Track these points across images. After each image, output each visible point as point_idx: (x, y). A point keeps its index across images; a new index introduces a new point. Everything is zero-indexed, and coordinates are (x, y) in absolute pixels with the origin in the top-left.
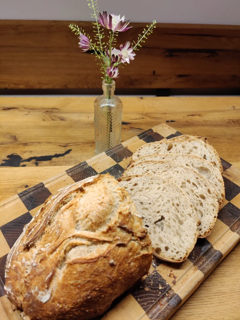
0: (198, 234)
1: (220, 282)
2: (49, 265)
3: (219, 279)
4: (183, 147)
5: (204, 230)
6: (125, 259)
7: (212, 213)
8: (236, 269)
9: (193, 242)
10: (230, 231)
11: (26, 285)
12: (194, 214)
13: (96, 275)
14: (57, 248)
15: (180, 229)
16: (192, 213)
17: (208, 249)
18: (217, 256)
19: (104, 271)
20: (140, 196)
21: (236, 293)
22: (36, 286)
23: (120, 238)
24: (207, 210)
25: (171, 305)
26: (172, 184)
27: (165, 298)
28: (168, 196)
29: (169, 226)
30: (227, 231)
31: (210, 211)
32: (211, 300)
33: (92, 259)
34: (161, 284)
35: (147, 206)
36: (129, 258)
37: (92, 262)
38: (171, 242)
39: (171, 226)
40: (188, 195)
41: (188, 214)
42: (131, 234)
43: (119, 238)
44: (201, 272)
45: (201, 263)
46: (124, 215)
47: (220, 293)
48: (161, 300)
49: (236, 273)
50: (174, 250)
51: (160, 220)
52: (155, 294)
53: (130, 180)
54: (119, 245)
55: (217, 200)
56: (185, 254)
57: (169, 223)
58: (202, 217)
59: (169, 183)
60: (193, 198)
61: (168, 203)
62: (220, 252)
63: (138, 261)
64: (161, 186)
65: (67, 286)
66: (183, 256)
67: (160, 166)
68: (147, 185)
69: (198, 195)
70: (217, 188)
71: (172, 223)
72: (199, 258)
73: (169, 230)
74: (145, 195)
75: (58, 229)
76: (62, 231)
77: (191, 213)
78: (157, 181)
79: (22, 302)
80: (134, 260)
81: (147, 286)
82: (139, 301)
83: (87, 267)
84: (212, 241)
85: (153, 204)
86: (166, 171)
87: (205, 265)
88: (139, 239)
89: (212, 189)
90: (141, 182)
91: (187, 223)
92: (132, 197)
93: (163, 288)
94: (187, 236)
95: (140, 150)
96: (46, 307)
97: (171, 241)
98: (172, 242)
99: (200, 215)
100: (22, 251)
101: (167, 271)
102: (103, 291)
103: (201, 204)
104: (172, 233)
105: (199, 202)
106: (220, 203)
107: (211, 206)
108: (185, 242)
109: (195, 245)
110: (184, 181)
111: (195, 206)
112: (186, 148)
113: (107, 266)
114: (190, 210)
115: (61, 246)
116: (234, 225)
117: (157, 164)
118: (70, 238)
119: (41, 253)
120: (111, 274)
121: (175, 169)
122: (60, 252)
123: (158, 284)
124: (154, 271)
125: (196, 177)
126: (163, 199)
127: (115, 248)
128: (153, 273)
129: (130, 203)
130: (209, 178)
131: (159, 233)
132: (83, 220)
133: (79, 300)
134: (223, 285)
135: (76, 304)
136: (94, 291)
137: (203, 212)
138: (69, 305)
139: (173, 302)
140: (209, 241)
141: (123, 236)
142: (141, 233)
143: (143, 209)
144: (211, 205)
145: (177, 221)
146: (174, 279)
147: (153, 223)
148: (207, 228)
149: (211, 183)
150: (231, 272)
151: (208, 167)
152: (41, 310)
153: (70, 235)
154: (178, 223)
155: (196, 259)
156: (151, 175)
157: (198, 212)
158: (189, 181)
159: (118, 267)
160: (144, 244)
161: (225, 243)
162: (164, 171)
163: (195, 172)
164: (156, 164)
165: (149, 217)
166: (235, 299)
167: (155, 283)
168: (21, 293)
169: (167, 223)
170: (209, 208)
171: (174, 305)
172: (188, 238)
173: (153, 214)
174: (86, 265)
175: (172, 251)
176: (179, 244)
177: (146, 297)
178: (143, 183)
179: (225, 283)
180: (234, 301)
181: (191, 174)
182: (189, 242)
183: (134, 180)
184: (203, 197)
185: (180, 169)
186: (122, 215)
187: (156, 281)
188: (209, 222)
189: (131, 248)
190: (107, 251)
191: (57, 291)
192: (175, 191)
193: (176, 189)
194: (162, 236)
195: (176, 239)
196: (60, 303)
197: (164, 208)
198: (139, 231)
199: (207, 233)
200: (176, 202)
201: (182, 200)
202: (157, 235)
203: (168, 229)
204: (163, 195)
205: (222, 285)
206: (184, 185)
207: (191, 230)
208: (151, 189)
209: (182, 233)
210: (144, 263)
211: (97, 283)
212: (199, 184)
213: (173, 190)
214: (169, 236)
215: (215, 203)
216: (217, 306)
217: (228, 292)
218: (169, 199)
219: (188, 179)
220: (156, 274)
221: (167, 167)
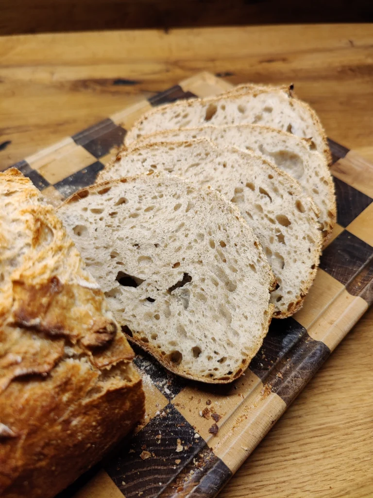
0: (271, 311)
1: (323, 405)
3: (322, 398)
4: (241, 110)
5: (288, 299)
6: (46, 413)
7: (305, 257)
8: (357, 373)
9: (260, 333)
10: (347, 293)
12: (262, 263)
15: (228, 302)
16: (258, 261)
17: (295, 341)
18: (318, 355)
20: (132, 228)
21: (359, 427)
23: (23, 359)
24: (295, 252)
25: (203, 489)
26: (208, 194)
27: (192, 472)
28: (200, 224)
29: (202, 298)
30: (340, 295)
31: (301, 254)
32: (304, 448)
34: (182, 439)
35: (150, 252)
36: (64, 410)
38: (205, 337)
39: (206, 296)
40: (249, 219)
41: (247, 266)
42: (62, 343)
43: (19, 358)
44: (279, 398)
45: (281, 376)
46: (32, 288)
47: (324, 431)
48: (180, 478)
49: (358, 381)
50: (213, 355)
51: (180, 284)
52: (165, 465)
53: (109, 192)
54: (24, 379)
55: (317, 226)
56: (240, 363)
57: (203, 290)
58: (283, 268)
59: (203, 192)
60: (261, 224)
61: (199, 241)
62: (325, 345)
63: (95, 410)
64: (181, 201)
66: (234, 366)
67: (183, 154)
68: (148, 202)
69: (273, 217)
70: (318, 199)
71: (210, 289)
72: (275, 364)
73: (202, 306)
74: (144, 225)
77: (255, 261)
78: (173, 190)
80: (83, 411)
81: (148, 446)
82: (126, 487)
84: (305, 322)
85: (163, 245)
86: (197, 165)
87: (289, 379)
88: (90, 353)
89: (306, 201)
90: (133, 195)
91: (246, 287)
92: (115, 233)
93: (186, 448)
94: (246, 318)
95: (142, 123)
97: (207, 333)
98: (210, 336)
99: (277, 265)
101: (199, 401)
103: (281, 239)
104: (209, 314)
105: (274, 235)
106: (325, 234)
107: (303, 242)
108: (241, 333)
109: (264, 339)
110: (239, 185)
111: (267, 243)
112: (247, 113)
114: (251, 254)
116: (354, 279)
117: (176, 149)
120: (4, 462)
121: (219, 159)
123: (176, 439)
124: (166, 407)
125: (267, 175)
126: (187, 232)
127: (10, 390)
128: (163, 413)
129: (60, 249)
130: (299, 177)
131: (179, 314)
134: (332, 411)
137: (285, 256)
139: (208, 482)
140: (301, 321)
141: (32, 351)
142: (94, 336)
143: (141, 259)
144: (304, 238)
145: (221, 284)
146: (214, 422)
147: (164, 291)
148: (295, 294)
149: (303, 188)
150: (346, 380)
151: (297, 151)
154: (225, 287)
155: (269, 367)
156: (157, 176)
157: (273, 257)
158: (251, 186)
159: (26, 440)
160: (110, 363)
161: (335, 323)
162: (193, 166)
163: (264, 162)
164: (172, 149)
165: (155, 277)
166: (355, 441)
167: (167, 437)
169: (198, 290)
170: (299, 245)
171: (212, 488)
172: (247, 324)
173: (163, 271)
175: (209, 358)
176: (226, 339)
177: (143, 475)
178: (140, 197)
179: (334, 406)
180: (354, 446)
181: (256, 168)
182: (250, 332)
183: (116, 192)
184: (285, 222)
185: (230, 158)
186: (24, 289)
187: (171, 431)
188: (300, 279)
189: (64, 380)
192: (216, 210)
193: (219, 206)
194: (186, 323)
195: (218, 329)
197: (190, 254)
198: (89, 330)
199: (294, 305)
200: (219, 236)
201: (234, 231)
202: (174, 321)
203: (201, 303)
204: (187, 223)
205: (328, 410)
206: (239, 195)
207: (256, 303)
208: (159, 210)
209: (232, 312)
210: (116, 411)
212: (276, 190)
213: (212, 209)
214: (203, 320)
215: (312, 232)
216: (318, 460)
217: (341, 426)
218: (202, 231)
219: (250, 181)
220: (172, 413)
221: (199, 154)
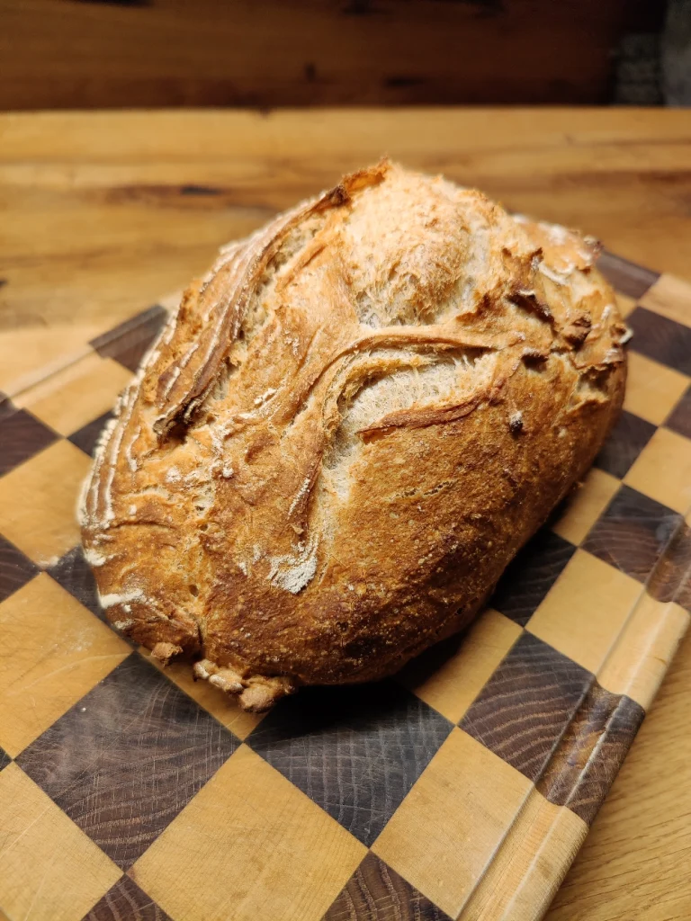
2: (292, 459)
6: (545, 413)
11: (208, 552)
13: (472, 468)
14: (306, 396)
19: (494, 454)
22: (252, 541)
23: (526, 336)
33: (454, 409)
36: (556, 413)
37: (455, 420)
43: (522, 336)
46: (518, 260)
65: (376, 513)
75: (294, 334)
76: (312, 338)
79: (202, 618)
80: (566, 422)
83: (440, 439)
96: (306, 606)
100: (152, 453)
102: (491, 524)
113: (501, 433)
115: (320, 388)
118: (347, 353)
119: (243, 430)
120: (513, 464)
122: (319, 408)
127: (519, 374)
132: (380, 285)
133: (421, 561)
135: (413, 577)
136: (468, 526)
138: (390, 581)
152: (287, 626)
153: (351, 344)
159: (532, 439)
168: (193, 590)
174: (435, 429)
186: (512, 260)
189: (556, 375)
190: (497, 382)
191: (341, 541)
196: (357, 580)
211: (474, 496)
